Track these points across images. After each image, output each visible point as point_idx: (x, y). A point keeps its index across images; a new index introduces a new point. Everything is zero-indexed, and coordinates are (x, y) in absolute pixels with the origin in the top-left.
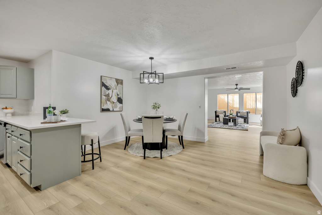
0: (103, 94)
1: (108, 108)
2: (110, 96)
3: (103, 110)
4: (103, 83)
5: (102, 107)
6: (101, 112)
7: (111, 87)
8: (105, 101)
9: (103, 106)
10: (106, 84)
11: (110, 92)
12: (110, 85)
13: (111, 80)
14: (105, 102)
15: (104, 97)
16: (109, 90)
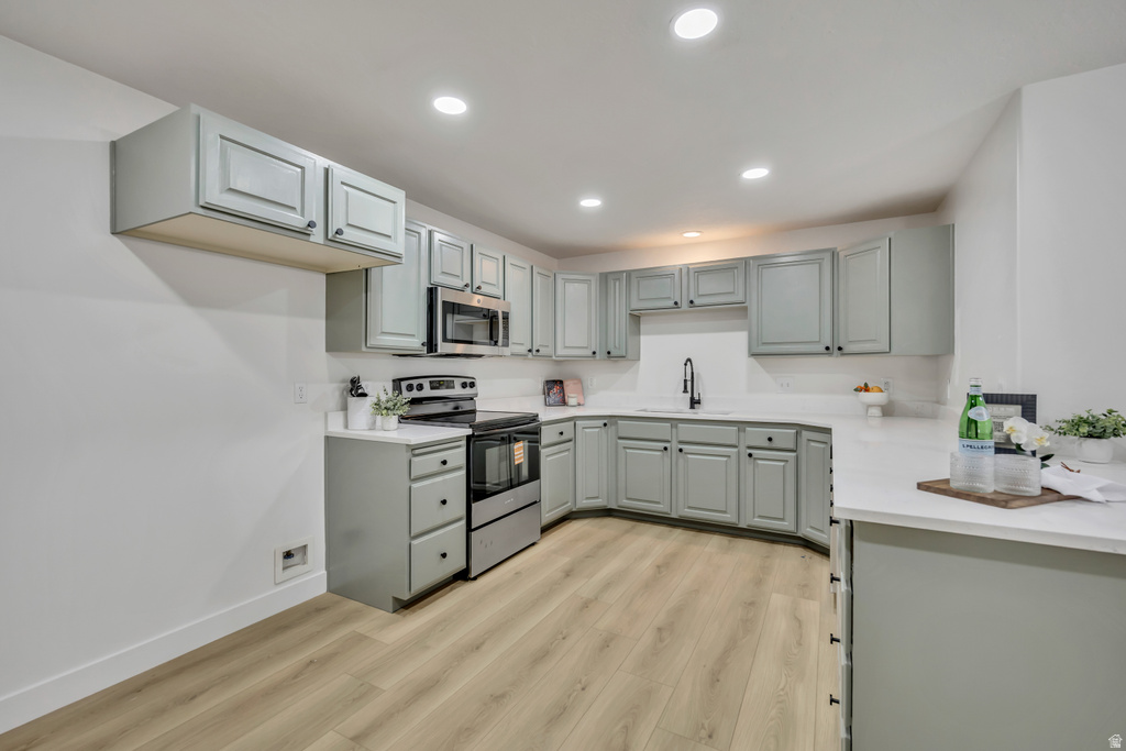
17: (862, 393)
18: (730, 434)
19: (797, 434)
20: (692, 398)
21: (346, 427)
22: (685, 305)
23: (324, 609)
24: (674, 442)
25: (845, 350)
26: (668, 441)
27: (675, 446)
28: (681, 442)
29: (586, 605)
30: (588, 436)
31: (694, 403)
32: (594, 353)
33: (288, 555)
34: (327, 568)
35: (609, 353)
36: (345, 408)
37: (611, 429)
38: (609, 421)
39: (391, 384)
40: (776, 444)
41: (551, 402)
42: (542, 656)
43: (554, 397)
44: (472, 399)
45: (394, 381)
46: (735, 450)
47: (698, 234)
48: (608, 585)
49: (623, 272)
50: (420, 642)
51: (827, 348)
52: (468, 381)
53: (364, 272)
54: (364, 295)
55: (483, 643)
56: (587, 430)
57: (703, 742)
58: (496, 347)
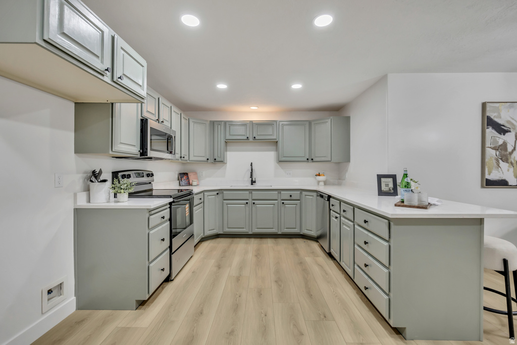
0: (488, 144)
1: (503, 178)
2: (510, 149)
3: (489, 183)
4: (489, 118)
5: (487, 177)
6: (482, 187)
7: (513, 124)
8: (494, 161)
9: (489, 174)
10: (496, 120)
11: (509, 138)
12: (508, 122)
13: (511, 107)
14: (495, 164)
15: (491, 153)
16: (507, 134)
17: (318, 177)
18: (274, 195)
19: (301, 193)
20: (252, 180)
21: (89, 201)
22: (251, 139)
23: (82, 321)
24: (250, 200)
25: (314, 160)
26: (248, 200)
27: (250, 202)
28: (253, 200)
29: (238, 279)
30: (210, 199)
31: (253, 182)
32: (208, 159)
33: (50, 292)
34: (75, 295)
35: (215, 159)
36: (88, 190)
37: (220, 195)
38: (219, 192)
39: (111, 175)
40: (293, 198)
41: (183, 184)
42: (236, 308)
43: (184, 182)
44: (150, 183)
45: (113, 173)
46: (277, 201)
47: (257, 108)
48: (241, 268)
49: (222, 121)
50: (166, 320)
51: (308, 159)
52: (150, 173)
53: (111, 105)
54: (111, 119)
55: (202, 310)
56: (209, 197)
57: (324, 320)
58: (170, 155)
